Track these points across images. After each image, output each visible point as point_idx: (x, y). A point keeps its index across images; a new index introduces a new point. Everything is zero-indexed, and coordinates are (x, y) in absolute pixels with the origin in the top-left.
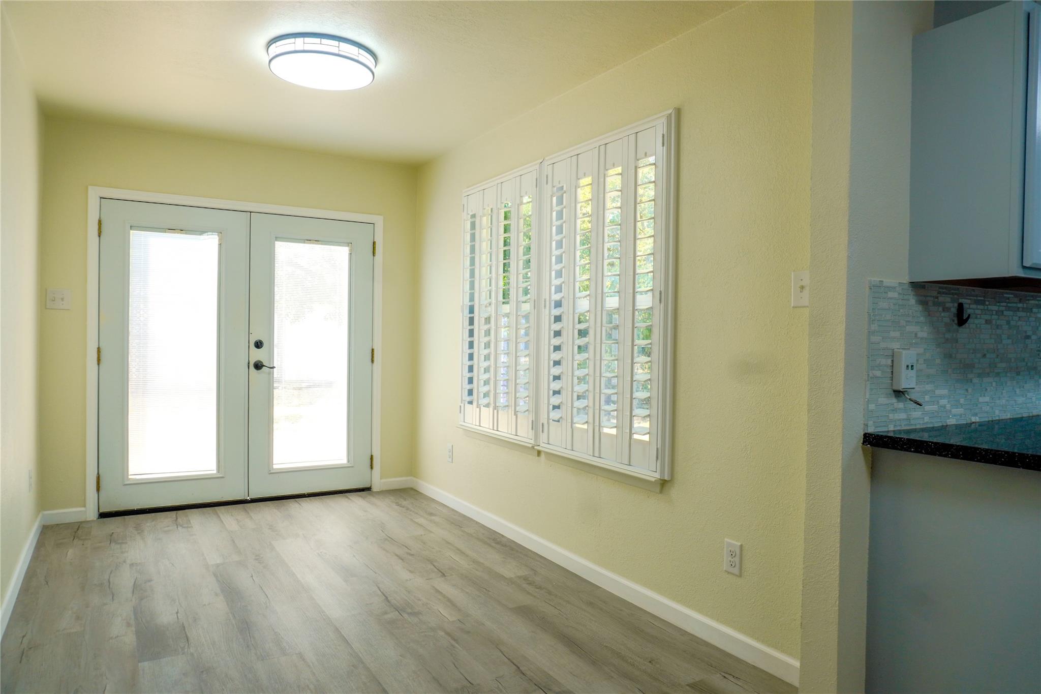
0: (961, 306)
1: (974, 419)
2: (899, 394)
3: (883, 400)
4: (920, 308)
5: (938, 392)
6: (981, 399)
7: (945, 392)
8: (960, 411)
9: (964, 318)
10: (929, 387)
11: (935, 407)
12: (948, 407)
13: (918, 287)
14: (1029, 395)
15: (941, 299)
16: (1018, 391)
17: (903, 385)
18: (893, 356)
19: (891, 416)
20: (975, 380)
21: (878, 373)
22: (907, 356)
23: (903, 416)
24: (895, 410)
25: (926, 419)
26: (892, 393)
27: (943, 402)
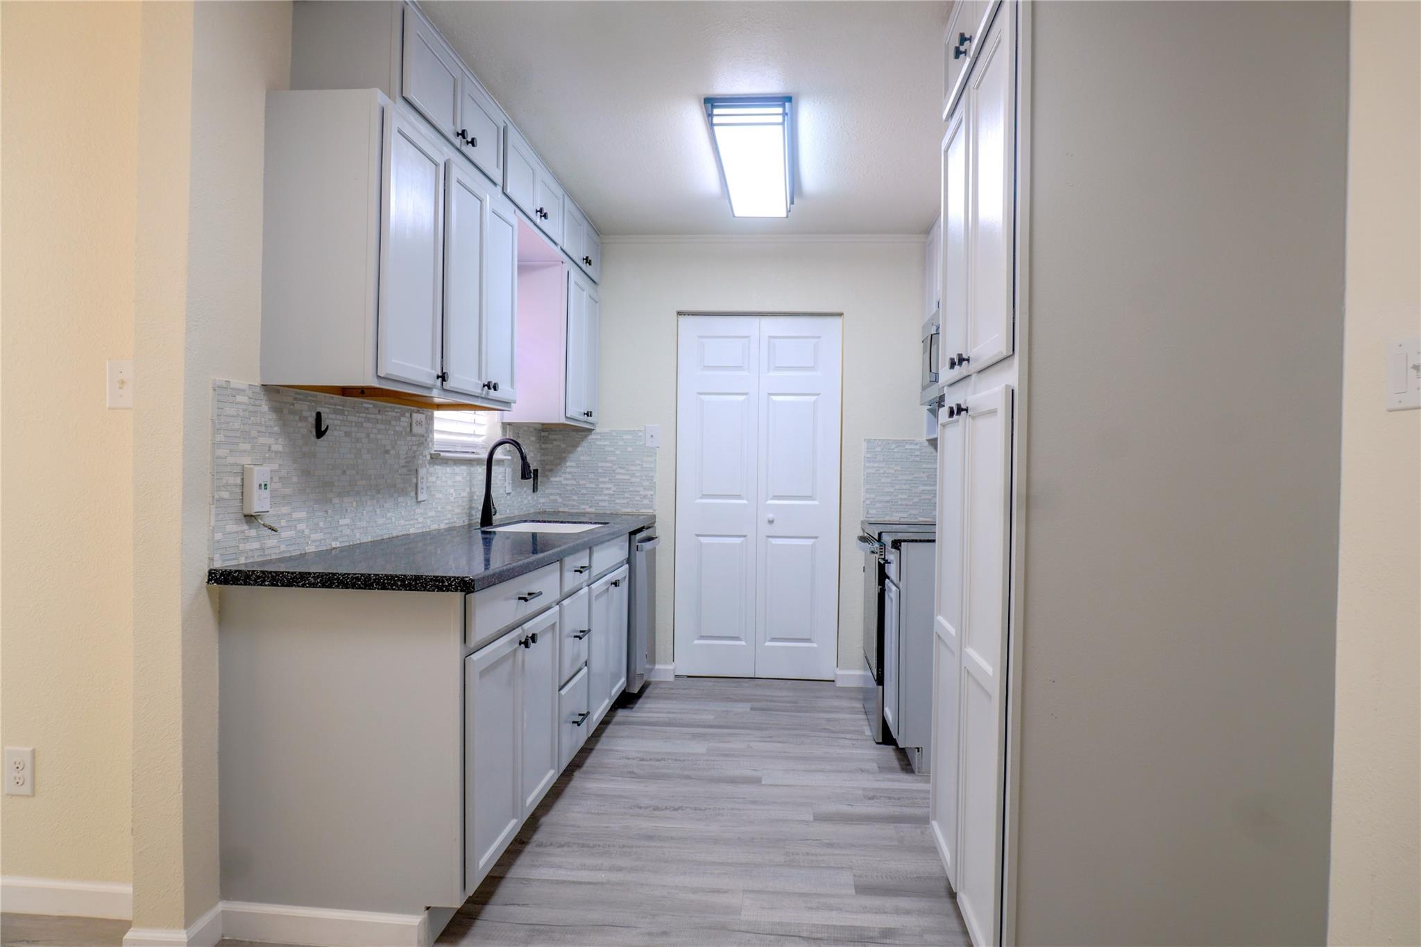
0: (319, 415)
1: (334, 544)
2: (250, 518)
3: (232, 527)
4: (273, 416)
5: (296, 515)
6: (342, 522)
7: (303, 515)
8: (319, 536)
9: (323, 429)
10: (285, 510)
11: (292, 533)
12: (307, 532)
13: (272, 391)
14: (389, 515)
15: (298, 406)
16: (378, 510)
17: (256, 508)
18: (243, 473)
19: (242, 547)
20: (336, 501)
21: (226, 495)
22: (260, 473)
23: (256, 545)
24: (247, 539)
25: (283, 548)
26: (243, 518)
27: (301, 526)
